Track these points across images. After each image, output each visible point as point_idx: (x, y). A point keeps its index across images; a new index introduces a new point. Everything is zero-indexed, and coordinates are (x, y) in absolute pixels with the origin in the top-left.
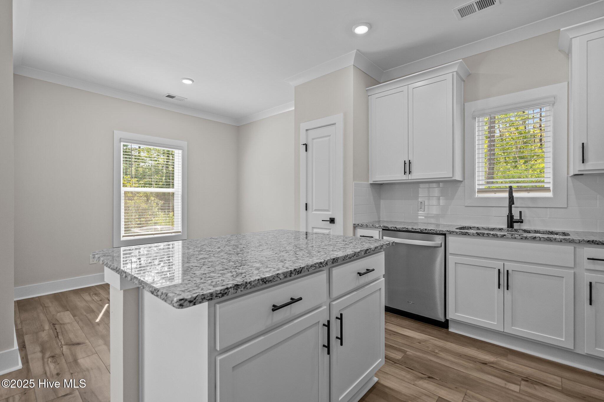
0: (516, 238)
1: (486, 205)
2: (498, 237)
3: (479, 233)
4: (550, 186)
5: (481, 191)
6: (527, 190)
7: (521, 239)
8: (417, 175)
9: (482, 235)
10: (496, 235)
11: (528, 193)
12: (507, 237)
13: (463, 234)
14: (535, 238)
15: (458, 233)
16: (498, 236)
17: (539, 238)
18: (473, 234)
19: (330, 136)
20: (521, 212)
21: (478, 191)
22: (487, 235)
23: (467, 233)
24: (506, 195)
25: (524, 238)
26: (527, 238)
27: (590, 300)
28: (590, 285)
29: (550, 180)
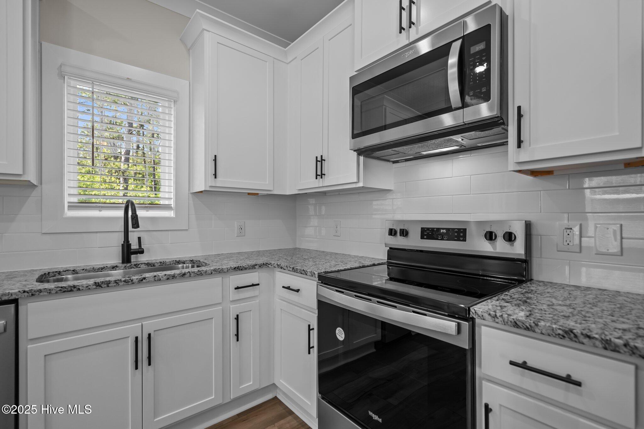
0: (160, 280)
1: (86, 229)
2: (133, 283)
3: (100, 283)
4: (172, 203)
5: (72, 206)
6: (147, 207)
7: (168, 279)
9: (105, 285)
10: (130, 281)
11: (147, 211)
12: (148, 280)
13: (64, 292)
14: (184, 274)
15: (53, 292)
16: (134, 281)
17: (188, 274)
18: (87, 287)
20: (139, 239)
21: (69, 206)
22: (115, 284)
23: (74, 287)
25: (172, 278)
26: (175, 276)
27: (237, 335)
28: (237, 318)
29: (172, 195)
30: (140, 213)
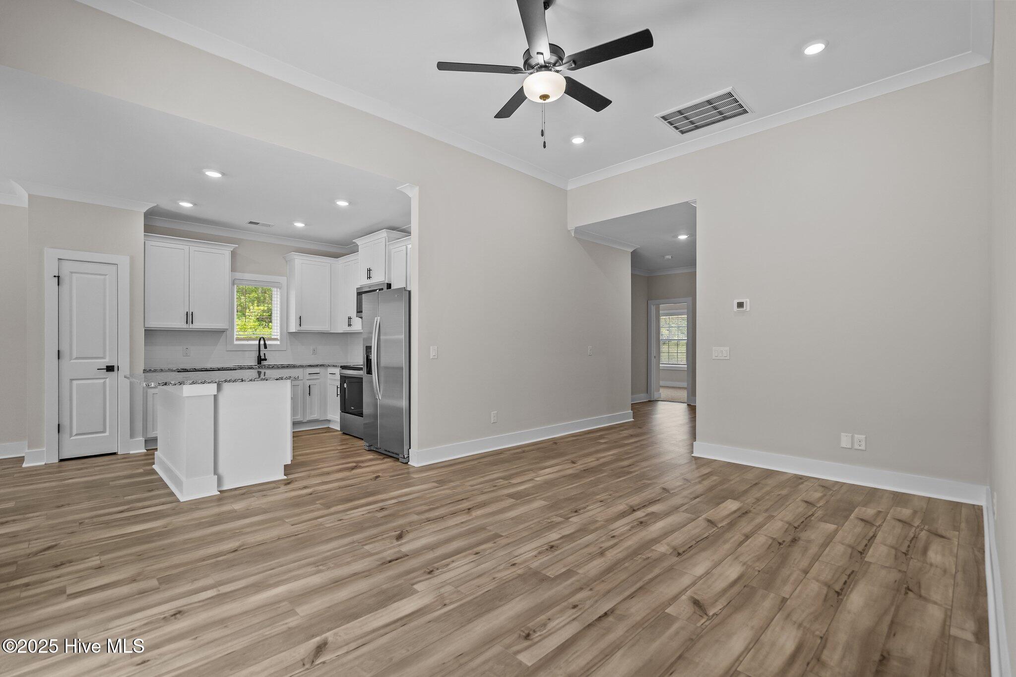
1: (242, 349)
4: (278, 337)
8: (198, 325)
19: (106, 275)
20: (264, 354)
21: (236, 340)
24: (257, 342)
27: (309, 394)
28: (309, 387)
29: (279, 334)
30: (267, 342)
